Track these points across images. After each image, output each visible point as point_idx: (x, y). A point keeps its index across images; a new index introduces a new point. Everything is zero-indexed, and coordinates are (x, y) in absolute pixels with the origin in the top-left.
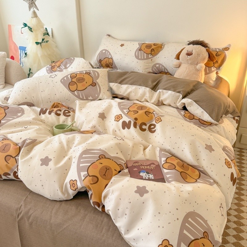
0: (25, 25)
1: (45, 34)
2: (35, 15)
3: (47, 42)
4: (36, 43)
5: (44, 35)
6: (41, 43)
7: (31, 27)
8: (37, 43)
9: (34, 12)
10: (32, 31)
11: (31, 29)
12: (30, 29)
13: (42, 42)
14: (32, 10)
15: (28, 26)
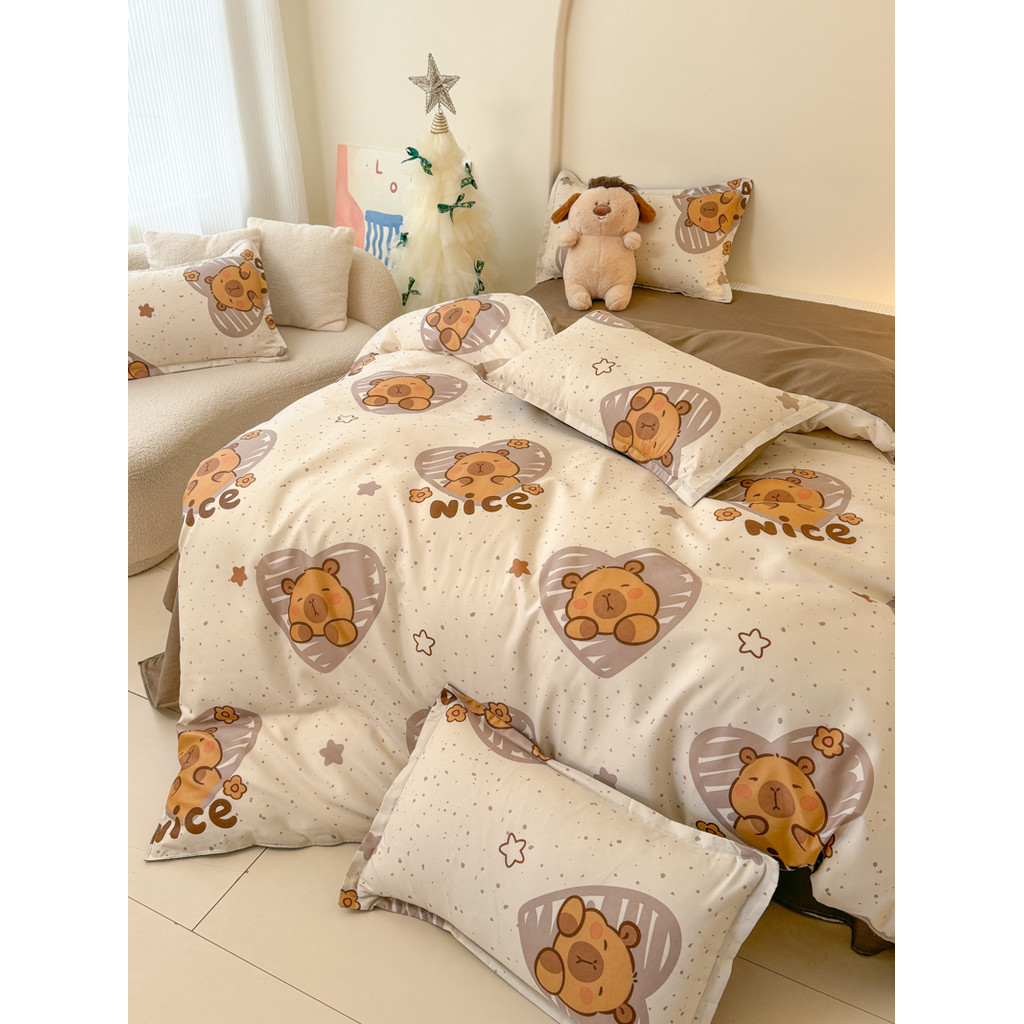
0: (413, 153)
1: (466, 181)
2: (442, 126)
3: (470, 204)
4: (440, 206)
5: (464, 184)
6: (451, 208)
7: (430, 161)
8: (442, 208)
9: (441, 119)
10: (429, 172)
11: (430, 166)
12: (427, 167)
13: (456, 205)
14: (435, 110)
15: (420, 157)
